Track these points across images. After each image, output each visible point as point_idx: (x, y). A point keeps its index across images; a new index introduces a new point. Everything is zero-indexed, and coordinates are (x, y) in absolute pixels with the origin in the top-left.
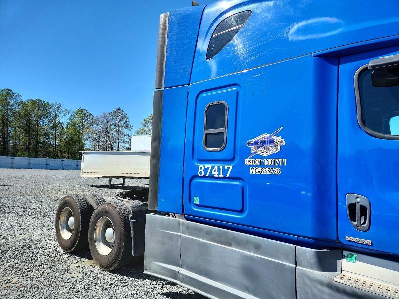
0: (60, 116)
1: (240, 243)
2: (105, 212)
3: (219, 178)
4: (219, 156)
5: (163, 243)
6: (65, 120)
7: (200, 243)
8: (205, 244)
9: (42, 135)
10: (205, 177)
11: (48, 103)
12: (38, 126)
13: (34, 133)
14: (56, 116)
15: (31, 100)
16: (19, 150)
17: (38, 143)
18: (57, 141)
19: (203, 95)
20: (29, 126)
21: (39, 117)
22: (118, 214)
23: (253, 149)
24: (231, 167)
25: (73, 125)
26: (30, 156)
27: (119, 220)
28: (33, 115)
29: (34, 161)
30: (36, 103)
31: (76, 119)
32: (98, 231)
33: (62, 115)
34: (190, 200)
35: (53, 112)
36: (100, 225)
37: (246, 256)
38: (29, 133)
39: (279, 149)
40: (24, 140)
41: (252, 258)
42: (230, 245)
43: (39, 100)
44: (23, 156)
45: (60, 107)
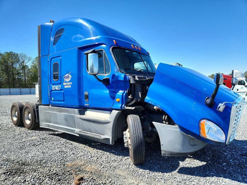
0: (26, 61)
1: (64, 111)
2: (27, 107)
3: (58, 90)
4: (57, 82)
5: (45, 116)
6: (29, 64)
7: (54, 113)
8: (56, 113)
9: (16, 74)
10: (54, 90)
11: (17, 54)
12: (13, 69)
13: (11, 73)
14: (23, 62)
15: (6, 52)
16: (3, 84)
17: (14, 79)
18: (26, 77)
19: (52, 59)
20: (7, 69)
21: (13, 64)
22: (31, 107)
23: (65, 80)
24: (60, 86)
25: (35, 67)
26: (10, 87)
27: (32, 109)
28: (9, 62)
29: (13, 90)
30: (10, 54)
31: (36, 63)
32: (26, 115)
33: (27, 61)
34: (51, 99)
35: (21, 59)
36: (26, 113)
37: (65, 115)
38: (8, 74)
39: (70, 79)
40: (5, 78)
41: (66, 115)
42: (62, 112)
43: (11, 52)
44: (6, 87)
45: (25, 56)
